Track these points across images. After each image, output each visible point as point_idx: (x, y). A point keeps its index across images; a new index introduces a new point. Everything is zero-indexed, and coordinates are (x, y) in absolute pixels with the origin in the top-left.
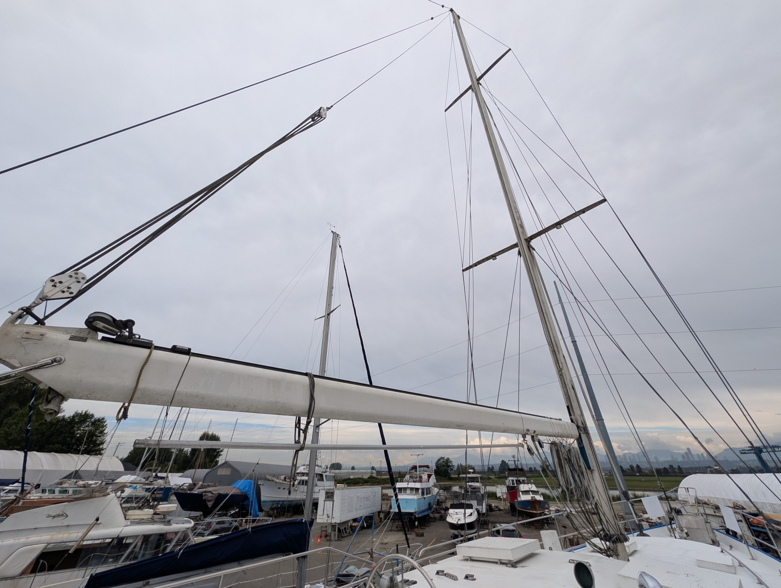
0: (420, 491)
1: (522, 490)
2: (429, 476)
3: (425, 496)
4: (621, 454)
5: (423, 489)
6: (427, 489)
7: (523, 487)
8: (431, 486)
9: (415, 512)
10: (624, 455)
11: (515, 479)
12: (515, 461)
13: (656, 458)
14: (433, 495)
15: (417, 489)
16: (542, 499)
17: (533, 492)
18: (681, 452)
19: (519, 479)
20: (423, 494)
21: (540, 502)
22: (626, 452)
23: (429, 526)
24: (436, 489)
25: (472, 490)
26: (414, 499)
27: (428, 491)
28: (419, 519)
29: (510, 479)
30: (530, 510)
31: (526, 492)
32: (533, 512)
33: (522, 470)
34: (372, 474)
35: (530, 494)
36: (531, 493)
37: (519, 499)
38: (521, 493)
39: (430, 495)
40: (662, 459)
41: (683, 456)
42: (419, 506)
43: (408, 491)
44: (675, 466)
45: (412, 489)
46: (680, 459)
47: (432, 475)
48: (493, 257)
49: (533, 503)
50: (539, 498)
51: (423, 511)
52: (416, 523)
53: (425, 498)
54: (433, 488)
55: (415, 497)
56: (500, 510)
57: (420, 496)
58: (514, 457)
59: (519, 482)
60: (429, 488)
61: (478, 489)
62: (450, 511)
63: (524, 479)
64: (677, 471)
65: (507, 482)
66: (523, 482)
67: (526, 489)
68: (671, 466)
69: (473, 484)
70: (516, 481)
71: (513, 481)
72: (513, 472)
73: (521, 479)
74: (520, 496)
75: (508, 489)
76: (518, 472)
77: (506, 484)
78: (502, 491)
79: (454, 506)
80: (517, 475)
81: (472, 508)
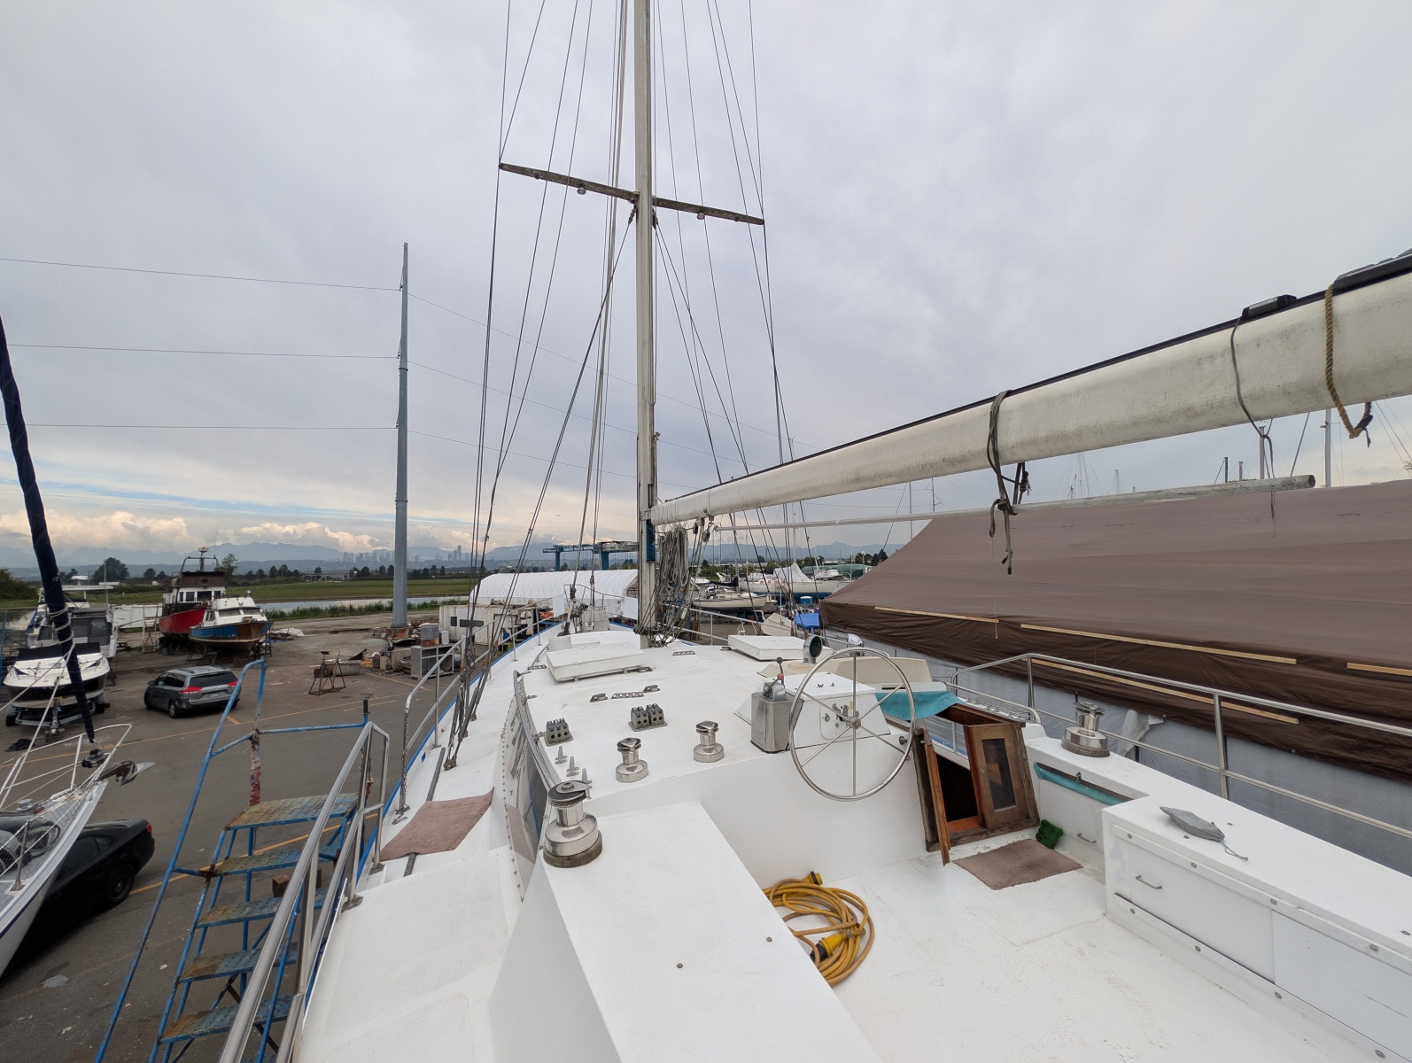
1: (222, 607)
4: (370, 551)
7: (223, 603)
10: (375, 553)
11: (196, 591)
12: (202, 560)
13: (416, 557)
16: (264, 619)
17: (247, 610)
18: (449, 550)
19: (208, 590)
21: (262, 623)
22: (379, 548)
25: (75, 617)
29: (185, 591)
30: (234, 638)
31: (231, 611)
32: (241, 641)
35: (240, 614)
36: (242, 612)
37: (207, 624)
38: (217, 614)
40: (423, 558)
41: (450, 556)
44: (439, 567)
46: (445, 558)
49: (246, 628)
50: (259, 618)
56: (134, 649)
58: (203, 552)
59: (206, 595)
61: (101, 616)
62: (20, 665)
63: (222, 590)
64: (438, 572)
65: (169, 598)
66: (218, 595)
67: (229, 607)
68: (434, 567)
69: (79, 605)
70: (199, 594)
71: (190, 596)
72: (193, 580)
73: (213, 590)
74: (213, 618)
75: (168, 610)
76: (209, 578)
77: (162, 600)
78: (135, 616)
79: (27, 654)
80: (205, 583)
81: (98, 650)
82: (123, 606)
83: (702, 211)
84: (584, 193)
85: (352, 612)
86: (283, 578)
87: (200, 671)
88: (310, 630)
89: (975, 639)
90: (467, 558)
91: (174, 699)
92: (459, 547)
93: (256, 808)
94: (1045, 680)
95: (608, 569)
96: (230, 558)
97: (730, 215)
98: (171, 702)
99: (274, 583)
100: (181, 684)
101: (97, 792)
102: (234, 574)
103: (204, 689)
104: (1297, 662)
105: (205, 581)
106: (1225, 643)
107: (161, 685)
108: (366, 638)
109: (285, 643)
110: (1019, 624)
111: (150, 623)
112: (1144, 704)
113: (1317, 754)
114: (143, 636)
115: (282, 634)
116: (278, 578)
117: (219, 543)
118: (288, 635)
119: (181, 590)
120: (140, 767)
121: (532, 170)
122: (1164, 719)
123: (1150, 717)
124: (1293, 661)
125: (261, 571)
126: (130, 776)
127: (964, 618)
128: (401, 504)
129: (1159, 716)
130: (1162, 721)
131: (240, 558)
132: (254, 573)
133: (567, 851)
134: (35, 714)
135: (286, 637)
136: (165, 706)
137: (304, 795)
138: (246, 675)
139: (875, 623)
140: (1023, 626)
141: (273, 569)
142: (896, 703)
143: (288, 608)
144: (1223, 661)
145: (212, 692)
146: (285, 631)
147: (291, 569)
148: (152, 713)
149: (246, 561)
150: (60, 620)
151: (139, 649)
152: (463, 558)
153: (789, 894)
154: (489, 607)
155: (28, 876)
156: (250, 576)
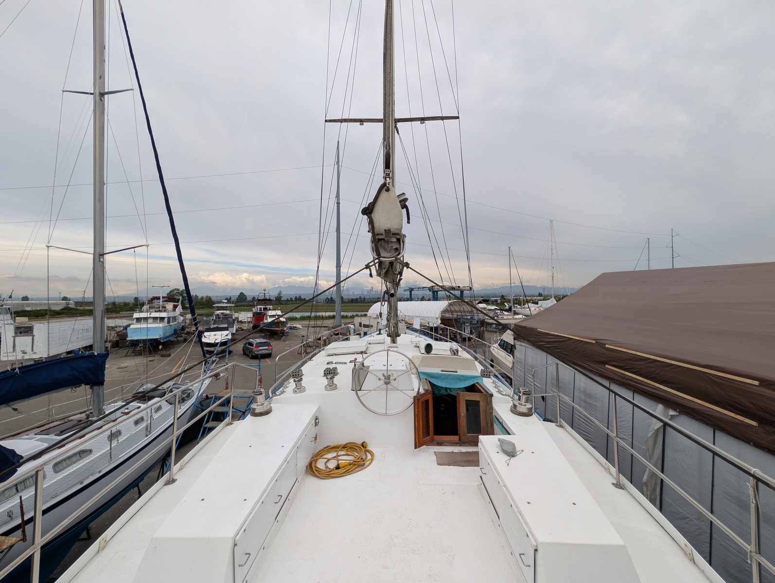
0: (166, 320)
1: (270, 314)
2: (175, 307)
3: (171, 324)
5: (169, 318)
6: (172, 317)
7: (271, 313)
8: (177, 314)
9: (160, 339)
11: (262, 307)
12: (265, 294)
13: (353, 292)
14: (179, 323)
15: (162, 319)
16: (285, 320)
17: (278, 316)
19: (267, 307)
20: (169, 322)
21: (283, 322)
23: (173, 348)
24: (181, 318)
26: (159, 327)
27: (175, 318)
28: (164, 344)
29: (259, 307)
30: (274, 328)
31: (271, 316)
32: (276, 329)
33: (270, 300)
34: (68, 305)
35: (276, 317)
37: (265, 321)
38: (268, 317)
39: (176, 323)
40: (356, 293)
41: (368, 292)
42: (164, 333)
43: (150, 321)
44: (363, 297)
45: (155, 319)
46: (366, 293)
47: (179, 305)
48: (362, 121)
49: (277, 323)
50: (282, 319)
51: (168, 337)
52: (160, 347)
53: (171, 326)
54: (179, 316)
55: (161, 325)
56: (242, 330)
57: (166, 324)
58: (266, 290)
59: (265, 309)
60: (175, 317)
61: (231, 316)
62: (206, 334)
63: (271, 307)
64: (362, 300)
65: (254, 310)
66: (270, 310)
67: (272, 314)
68: (360, 297)
69: (225, 311)
70: (264, 308)
71: (261, 308)
72: (262, 302)
73: (268, 307)
74: (267, 319)
75: (254, 314)
76: (266, 302)
77: (252, 311)
78: (245, 316)
79: (209, 330)
80: (265, 304)
81: (228, 330)
82: (242, 313)
83: (423, 120)
84: (363, 124)
85: (323, 318)
86: (299, 302)
87: (258, 340)
88: (304, 325)
89: (583, 352)
90: (376, 293)
91: (251, 351)
92: (372, 287)
93: (226, 391)
94: (616, 380)
95: (437, 300)
96: (280, 293)
97: (438, 118)
98: (250, 352)
99: (296, 304)
100: (252, 345)
101: (207, 382)
102: (282, 299)
103: (260, 348)
104: (760, 384)
105: (265, 303)
106: (716, 367)
107: (247, 346)
108: (325, 330)
109: (295, 331)
110: (605, 345)
111: (249, 320)
112: (668, 402)
113: (767, 448)
114: (247, 325)
115: (294, 327)
116: (298, 302)
117: (277, 286)
118: (296, 327)
119: (258, 307)
120: (222, 375)
121: (339, 120)
122: (679, 412)
123: (671, 410)
124: (757, 383)
125: (291, 298)
126: (218, 377)
127: (578, 338)
128: (338, 268)
129: (675, 410)
130: (678, 414)
131: (284, 293)
132: (289, 299)
133: (257, 411)
134: (211, 353)
135: (295, 328)
136: (248, 354)
137: (241, 389)
138: (276, 344)
139: (537, 338)
140: (607, 346)
141: (296, 297)
142: (447, 379)
143: (298, 315)
144: (714, 378)
145: (263, 350)
146: (295, 326)
147: (303, 297)
148: (245, 356)
149: (287, 294)
150: (195, 319)
151: (245, 330)
152: (374, 293)
153: (351, 448)
154: (375, 318)
155: (183, 406)
156: (288, 301)
